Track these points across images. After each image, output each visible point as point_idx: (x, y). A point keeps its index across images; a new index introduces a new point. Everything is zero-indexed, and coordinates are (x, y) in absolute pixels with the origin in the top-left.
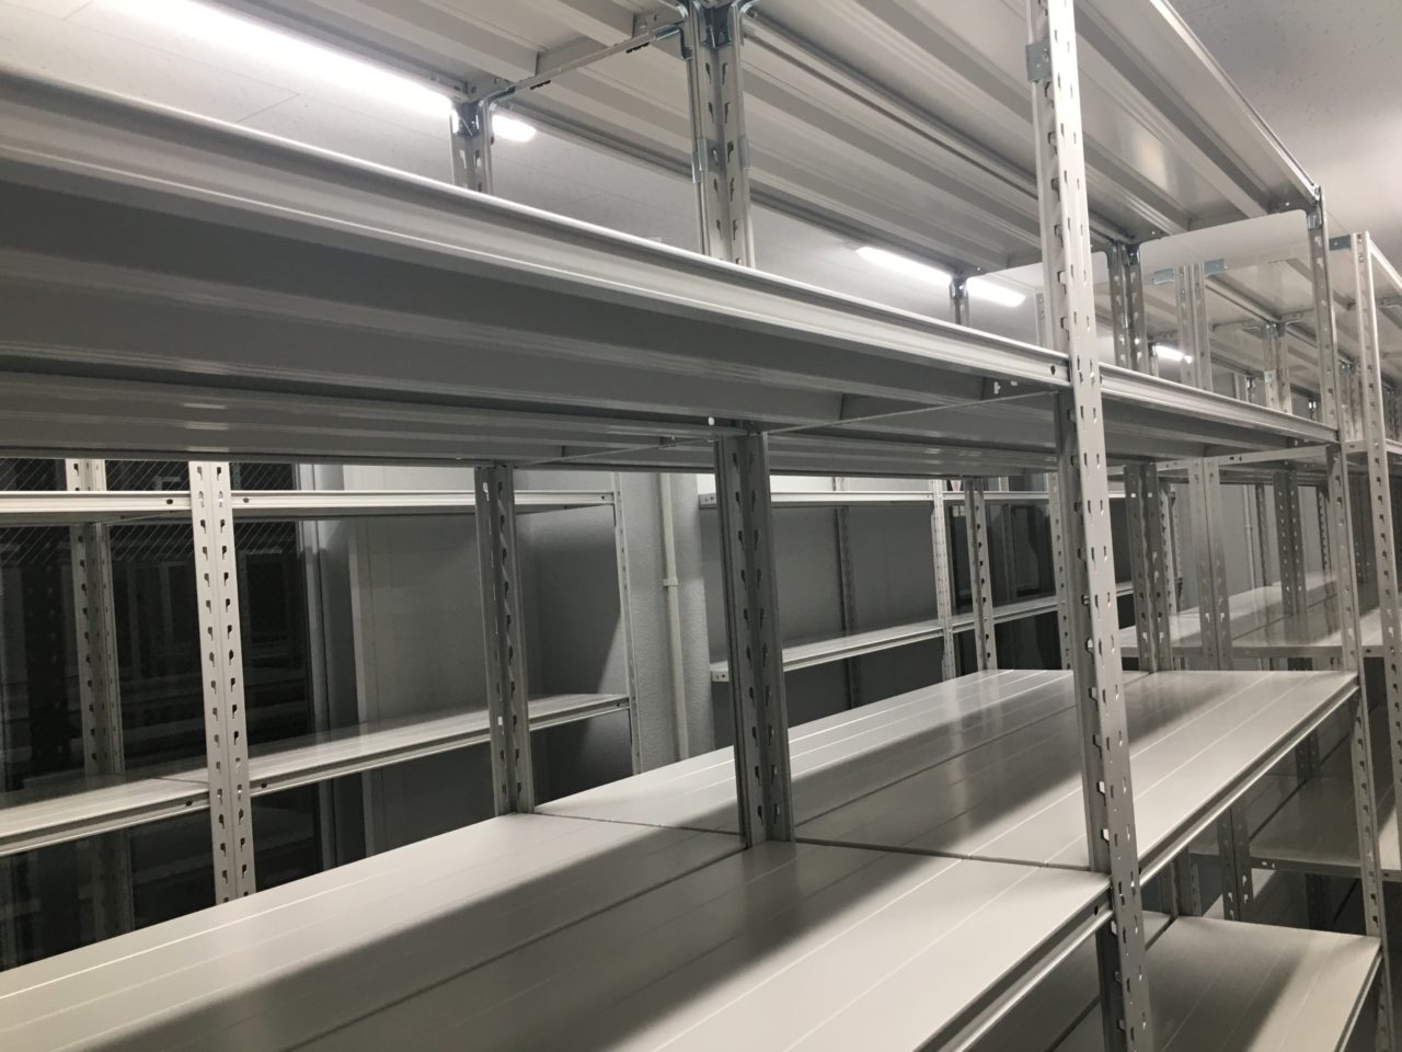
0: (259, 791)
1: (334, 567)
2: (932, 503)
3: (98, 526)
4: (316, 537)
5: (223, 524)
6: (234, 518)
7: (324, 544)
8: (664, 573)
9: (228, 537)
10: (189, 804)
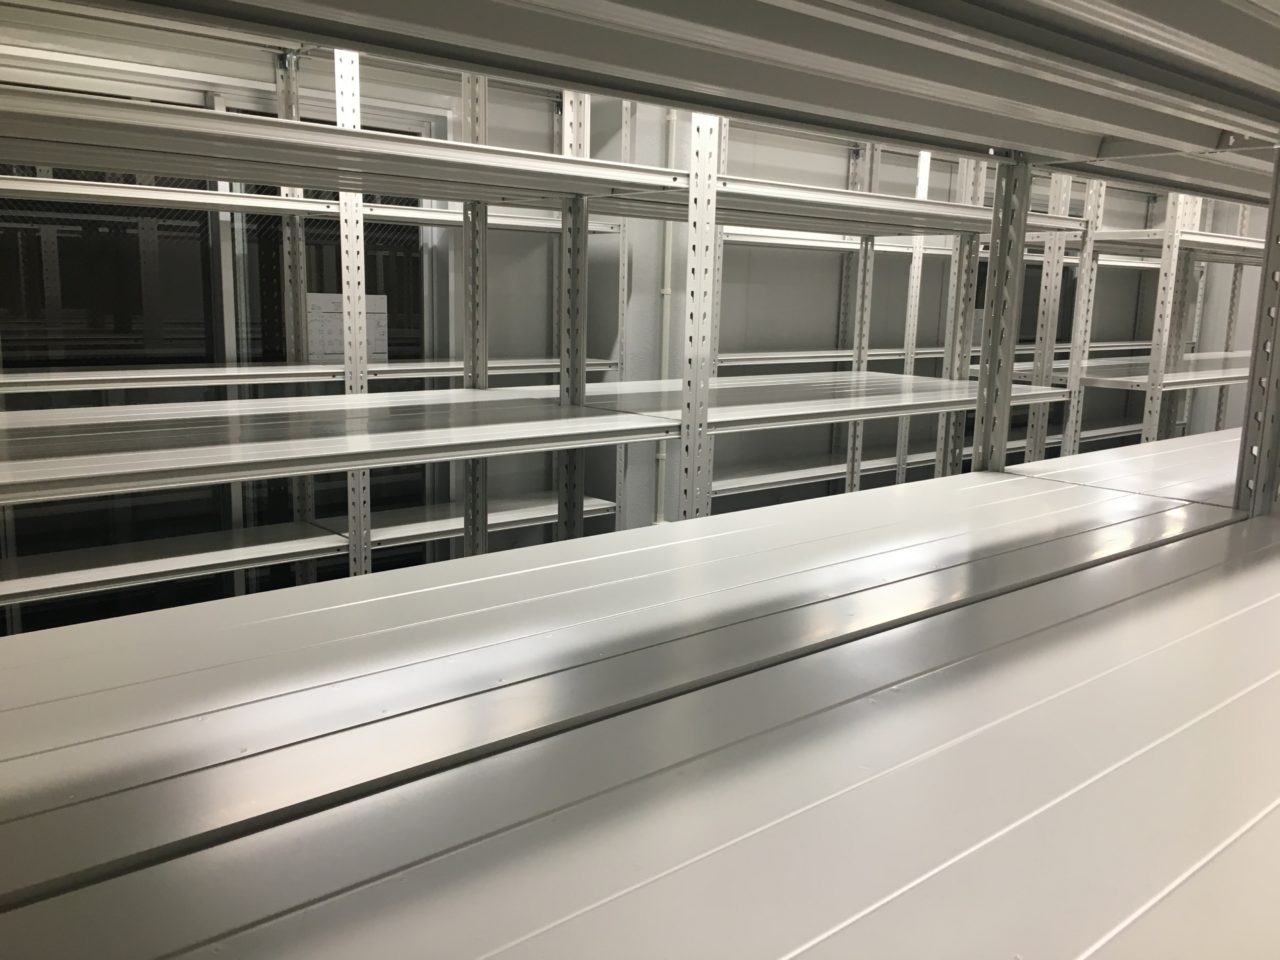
0: (372, 377)
1: (440, 257)
2: (911, 255)
3: (297, 218)
4: (430, 238)
5: (357, 222)
6: (364, 219)
7: (436, 242)
8: (663, 287)
9: (360, 230)
10: (334, 376)
